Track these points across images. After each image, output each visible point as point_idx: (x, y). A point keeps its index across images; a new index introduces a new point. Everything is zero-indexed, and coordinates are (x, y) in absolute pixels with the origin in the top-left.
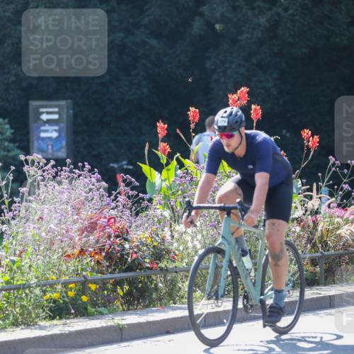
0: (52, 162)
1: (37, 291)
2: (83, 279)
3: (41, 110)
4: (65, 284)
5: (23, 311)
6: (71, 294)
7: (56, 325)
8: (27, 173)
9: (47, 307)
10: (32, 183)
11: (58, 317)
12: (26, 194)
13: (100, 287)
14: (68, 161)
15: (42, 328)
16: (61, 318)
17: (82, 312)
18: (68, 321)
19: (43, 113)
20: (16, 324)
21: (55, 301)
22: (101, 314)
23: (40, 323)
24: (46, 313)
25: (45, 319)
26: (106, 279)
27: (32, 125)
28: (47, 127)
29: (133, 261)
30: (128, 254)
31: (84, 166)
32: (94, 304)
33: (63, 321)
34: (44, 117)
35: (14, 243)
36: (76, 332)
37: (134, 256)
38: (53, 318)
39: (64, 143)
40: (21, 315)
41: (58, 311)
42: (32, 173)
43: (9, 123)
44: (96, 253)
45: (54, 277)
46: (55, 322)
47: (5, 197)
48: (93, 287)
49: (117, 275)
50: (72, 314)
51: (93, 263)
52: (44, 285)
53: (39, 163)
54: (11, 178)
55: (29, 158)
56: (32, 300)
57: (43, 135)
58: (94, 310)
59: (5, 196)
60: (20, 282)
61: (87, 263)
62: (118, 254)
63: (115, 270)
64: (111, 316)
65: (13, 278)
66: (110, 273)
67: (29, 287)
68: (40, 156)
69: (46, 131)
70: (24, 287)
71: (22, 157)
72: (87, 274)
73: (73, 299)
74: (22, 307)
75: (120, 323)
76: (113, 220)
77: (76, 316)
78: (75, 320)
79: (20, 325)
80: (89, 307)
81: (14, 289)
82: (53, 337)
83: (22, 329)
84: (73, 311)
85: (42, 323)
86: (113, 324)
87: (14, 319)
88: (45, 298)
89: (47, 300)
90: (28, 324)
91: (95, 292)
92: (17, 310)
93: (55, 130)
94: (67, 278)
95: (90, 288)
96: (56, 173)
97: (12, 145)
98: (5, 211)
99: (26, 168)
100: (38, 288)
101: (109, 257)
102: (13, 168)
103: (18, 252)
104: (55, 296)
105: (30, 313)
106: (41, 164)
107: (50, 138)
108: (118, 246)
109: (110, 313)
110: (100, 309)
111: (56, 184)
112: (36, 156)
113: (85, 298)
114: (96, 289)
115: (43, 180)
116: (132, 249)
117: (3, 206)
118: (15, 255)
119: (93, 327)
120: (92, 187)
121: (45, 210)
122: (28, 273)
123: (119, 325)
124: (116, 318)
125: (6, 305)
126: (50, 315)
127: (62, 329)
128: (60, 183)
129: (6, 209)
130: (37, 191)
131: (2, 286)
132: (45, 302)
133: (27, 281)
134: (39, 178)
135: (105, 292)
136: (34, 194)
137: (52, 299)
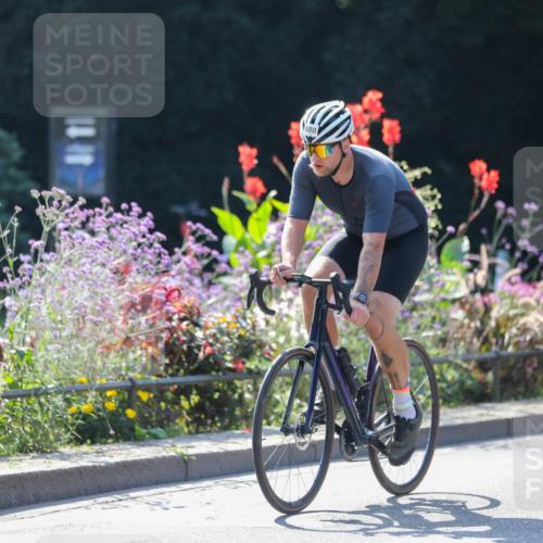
0: (82, 201)
1: (59, 400)
2: (129, 384)
3: (70, 121)
4: (102, 390)
5: (36, 431)
6: (111, 406)
7: (86, 453)
8: (42, 217)
9: (73, 425)
10: (50, 233)
11: (89, 441)
12: (41, 250)
13: (155, 397)
14: (105, 200)
15: (63, 457)
16: (93, 443)
17: (127, 434)
18: (105, 448)
19: (69, 126)
20: (23, 449)
21: (85, 417)
22: (156, 437)
23: (61, 449)
24: (72, 434)
25: (68, 443)
26: (164, 385)
27: (54, 144)
28: (75, 147)
29: (207, 358)
30: (199, 347)
31: (130, 209)
32: (145, 423)
33: (97, 447)
34: (73, 132)
35: (23, 325)
36: (117, 463)
37: (208, 350)
38: (82, 442)
39: (101, 173)
40: (32, 436)
41: (90, 431)
42: (50, 217)
43: (19, 139)
44: (150, 344)
45: (84, 379)
46: (85, 448)
47: (8, 254)
48: (144, 396)
49: (182, 379)
50: (110, 436)
51: (144, 359)
52: (69, 392)
53: (60, 202)
54: (16, 225)
55: (46, 194)
56: (50, 413)
57: (70, 160)
58: (144, 431)
59: (9, 250)
60: (30, 387)
61: (135, 359)
62: (185, 347)
63: (178, 370)
64: (170, 441)
65: (21, 380)
66: (171, 375)
67: (46, 393)
68: (62, 192)
69: (74, 154)
70: (37, 393)
71: (35, 194)
72: (136, 375)
73: (112, 413)
74: (35, 423)
75: (185, 452)
76: (176, 294)
77: (117, 439)
78: (115, 447)
79: (31, 451)
80: (137, 427)
81: (22, 396)
82: (80, 471)
83: (33, 458)
84: (112, 432)
85: (66, 450)
86: (173, 454)
87: (21, 442)
88: (70, 411)
89: (72, 415)
90: (42, 450)
91: (147, 404)
92: (27, 429)
93: (90, 153)
94: (104, 381)
95: (139, 398)
96: (88, 219)
97: (21, 174)
98: (9, 276)
99: (40, 210)
100: (60, 396)
101: (170, 349)
102: (18, 209)
103: (28, 339)
104: (85, 408)
105: (46, 435)
106: (64, 203)
107: (81, 166)
108: (185, 334)
109: (170, 436)
110: (154, 431)
111: (87, 236)
112: (57, 192)
113: (131, 413)
114: (149, 399)
115: (66, 229)
116: (206, 338)
117: (5, 269)
118: (24, 343)
119: (142, 457)
120: (142, 240)
121: (71, 275)
122: (44, 372)
123: (183, 455)
124: (179, 445)
125: (10, 420)
126: (77, 438)
127: (95, 459)
128: (93, 233)
129: (11, 272)
130: (57, 245)
131: (4, 391)
132: (70, 417)
133: (43, 384)
134: (61, 226)
135: (163, 405)
136: (54, 250)
137: (80, 413)
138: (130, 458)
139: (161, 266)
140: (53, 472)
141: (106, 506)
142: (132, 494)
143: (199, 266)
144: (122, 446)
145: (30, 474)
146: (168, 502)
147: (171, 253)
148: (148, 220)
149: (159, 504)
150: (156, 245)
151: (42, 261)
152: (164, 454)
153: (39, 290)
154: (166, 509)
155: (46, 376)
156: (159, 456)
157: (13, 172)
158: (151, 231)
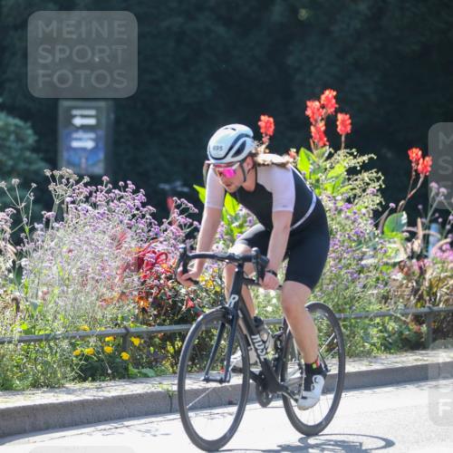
0: (86, 179)
1: (65, 344)
2: (124, 331)
3: (75, 112)
4: (101, 337)
5: (47, 370)
6: (109, 349)
7: (88, 388)
8: (53, 192)
9: (77, 365)
10: (60, 206)
11: (90, 379)
12: (52, 219)
13: (145, 342)
14: (105, 178)
15: (69, 392)
16: (94, 380)
17: (121, 373)
18: (103, 384)
19: (75, 116)
20: (36, 385)
21: (87, 358)
22: (146, 376)
23: (67, 385)
24: (76, 373)
25: (73, 380)
26: (153, 332)
27: (62, 131)
28: (80, 134)
29: (189, 310)
30: (182, 301)
31: (126, 186)
32: (137, 364)
33: (97, 384)
34: (78, 121)
35: (36, 282)
36: (114, 398)
37: (191, 303)
38: (85, 380)
39: (101, 156)
40: (43, 374)
41: (91, 370)
42: (60, 192)
43: (33, 127)
44: (141, 298)
45: (86, 327)
46: (87, 384)
47: (25, 222)
48: (136, 342)
49: (168, 328)
50: (109, 375)
51: (137, 311)
52: (74, 337)
53: (68, 179)
54: (32, 198)
55: (57, 173)
56: (58, 355)
57: (75, 144)
58: (136, 371)
59: (25, 220)
60: (42, 333)
61: (129, 311)
62: (170, 301)
63: (164, 321)
64: (158, 379)
65: (34, 327)
66: (159, 325)
67: (55, 338)
68: (70, 171)
69: (80, 139)
70: (47, 338)
71: (48, 173)
72: (131, 325)
73: (109, 356)
74: (45, 363)
75: (170, 389)
76: (163, 257)
77: (113, 378)
78: (112, 383)
79: (42, 387)
80: (130, 367)
81: (35, 341)
82: (83, 404)
83: (44, 392)
84: (109, 371)
85: (70, 385)
86: (160, 390)
87: (34, 379)
88: (75, 353)
89: (77, 357)
90: (51, 386)
91: (138, 348)
92: (39, 367)
93: (92, 139)
94: (103, 329)
95: (132, 343)
96: (91, 194)
97: (34, 156)
98: (25, 240)
99: (52, 187)
100: (66, 341)
101: (157, 303)
102: (34, 185)
103: (40, 294)
104: (88, 351)
105: (55, 373)
106: (71, 180)
107: (84, 149)
108: (170, 290)
109: (157, 376)
110: (144, 371)
111: (90, 208)
112: (66, 171)
113: (125, 356)
114: (140, 344)
115: (73, 202)
116: (188, 294)
117: (22, 235)
118: (37, 296)
119: (135, 392)
120: (136, 212)
121: (77, 240)
122: (53, 321)
123: (168, 391)
124: (165, 382)
125: (25, 360)
126: (80, 376)
127: (95, 393)
128: (95, 206)
129: (27, 237)
130: (65, 215)
131: (20, 336)
132: (74, 359)
133: (52, 330)
134: (68, 199)
135: (152, 348)
136: (63, 219)
137: (83, 355)
138: (125, 393)
139: (151, 233)
140: (61, 404)
141: (105, 433)
142: (126, 423)
143: (182, 234)
144: (118, 383)
145: (41, 405)
146: (157, 430)
147: (160, 224)
148: (141, 196)
149: (148, 431)
150: (148, 216)
151: (52, 228)
152: (153, 390)
153: (49, 252)
154: (155, 436)
155: (55, 324)
156: (149, 391)
157: (28, 154)
158: (144, 205)
